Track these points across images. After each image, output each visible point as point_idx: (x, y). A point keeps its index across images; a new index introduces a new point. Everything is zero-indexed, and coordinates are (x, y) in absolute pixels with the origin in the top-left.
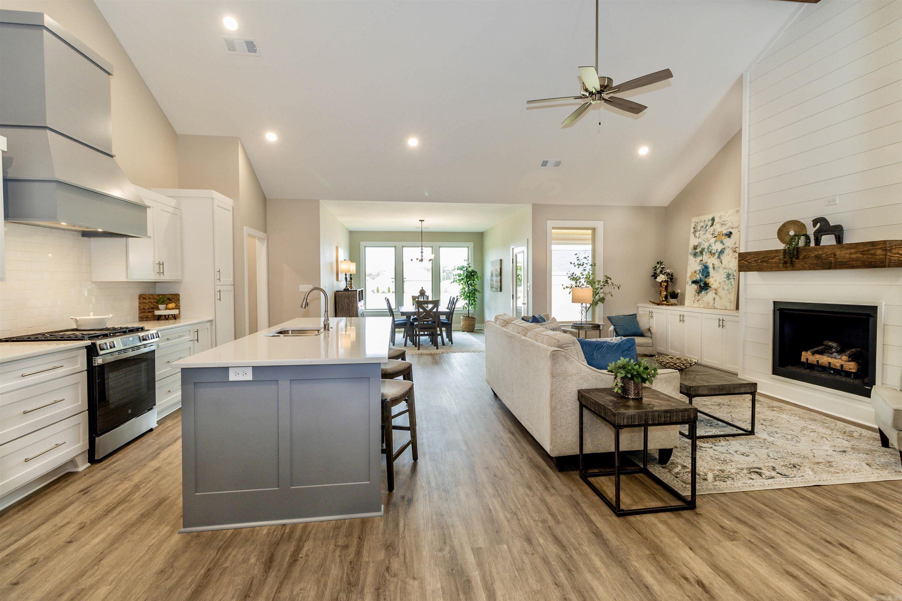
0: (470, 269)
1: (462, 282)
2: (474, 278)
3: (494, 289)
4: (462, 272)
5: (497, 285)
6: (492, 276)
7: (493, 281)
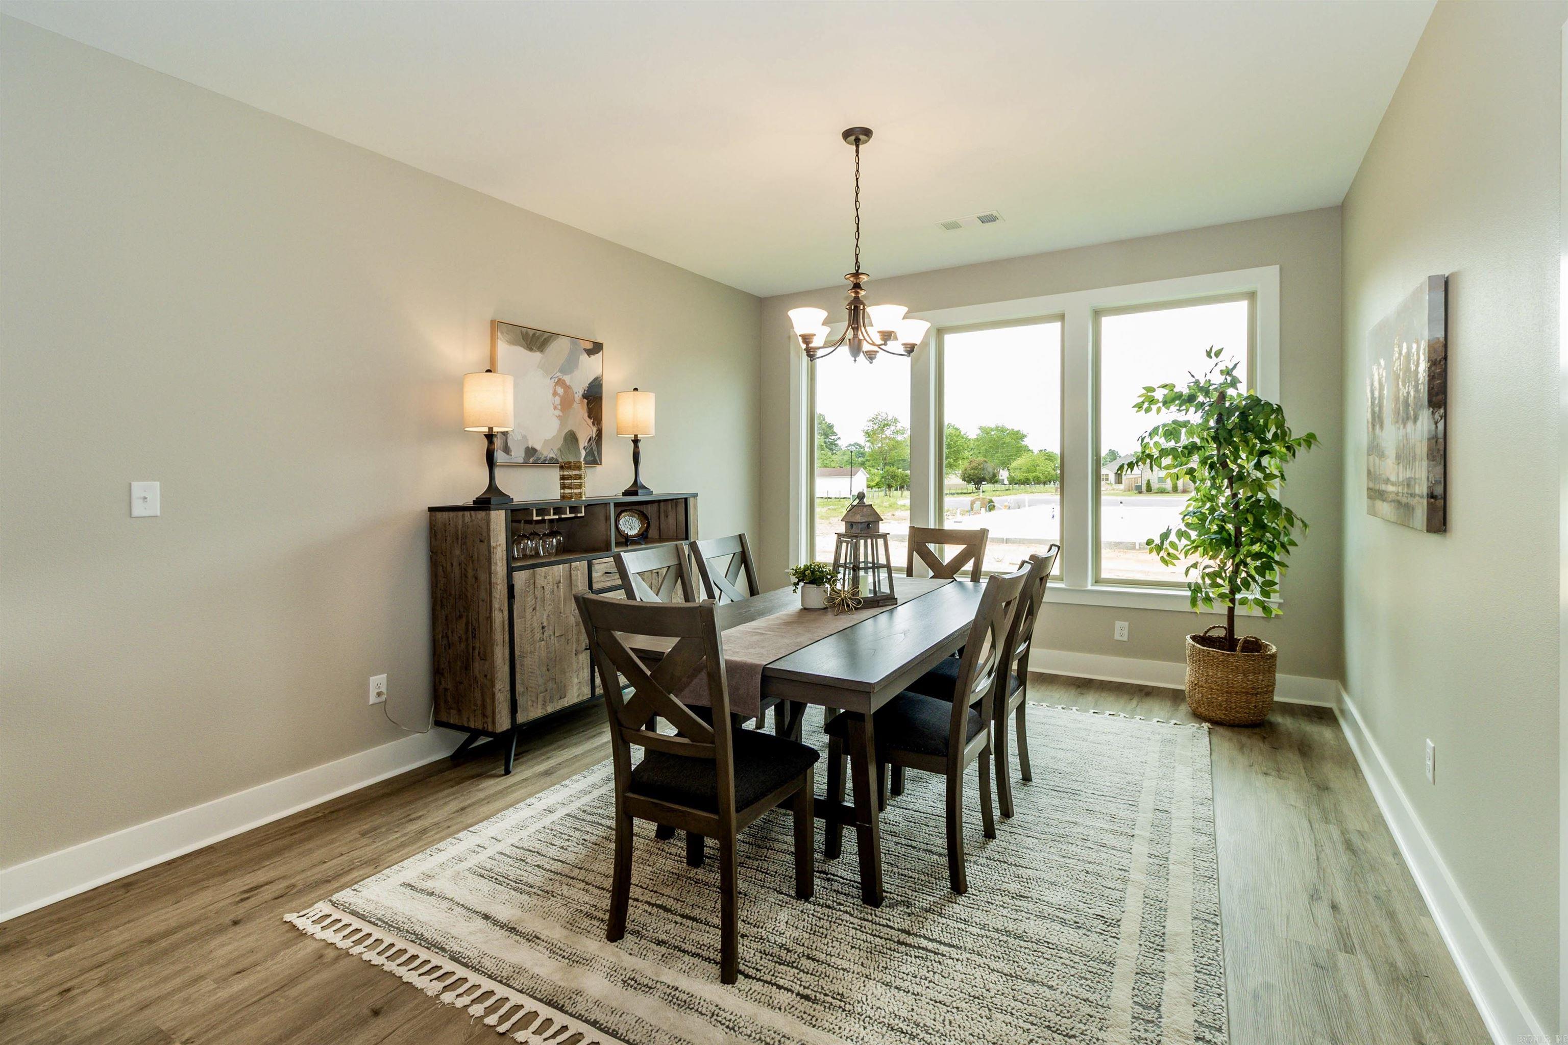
0: (1239, 393)
1: (1194, 462)
2: (1263, 441)
3: (1385, 508)
4: (1194, 417)
5: (1409, 483)
6: (1377, 419)
7: (1382, 455)
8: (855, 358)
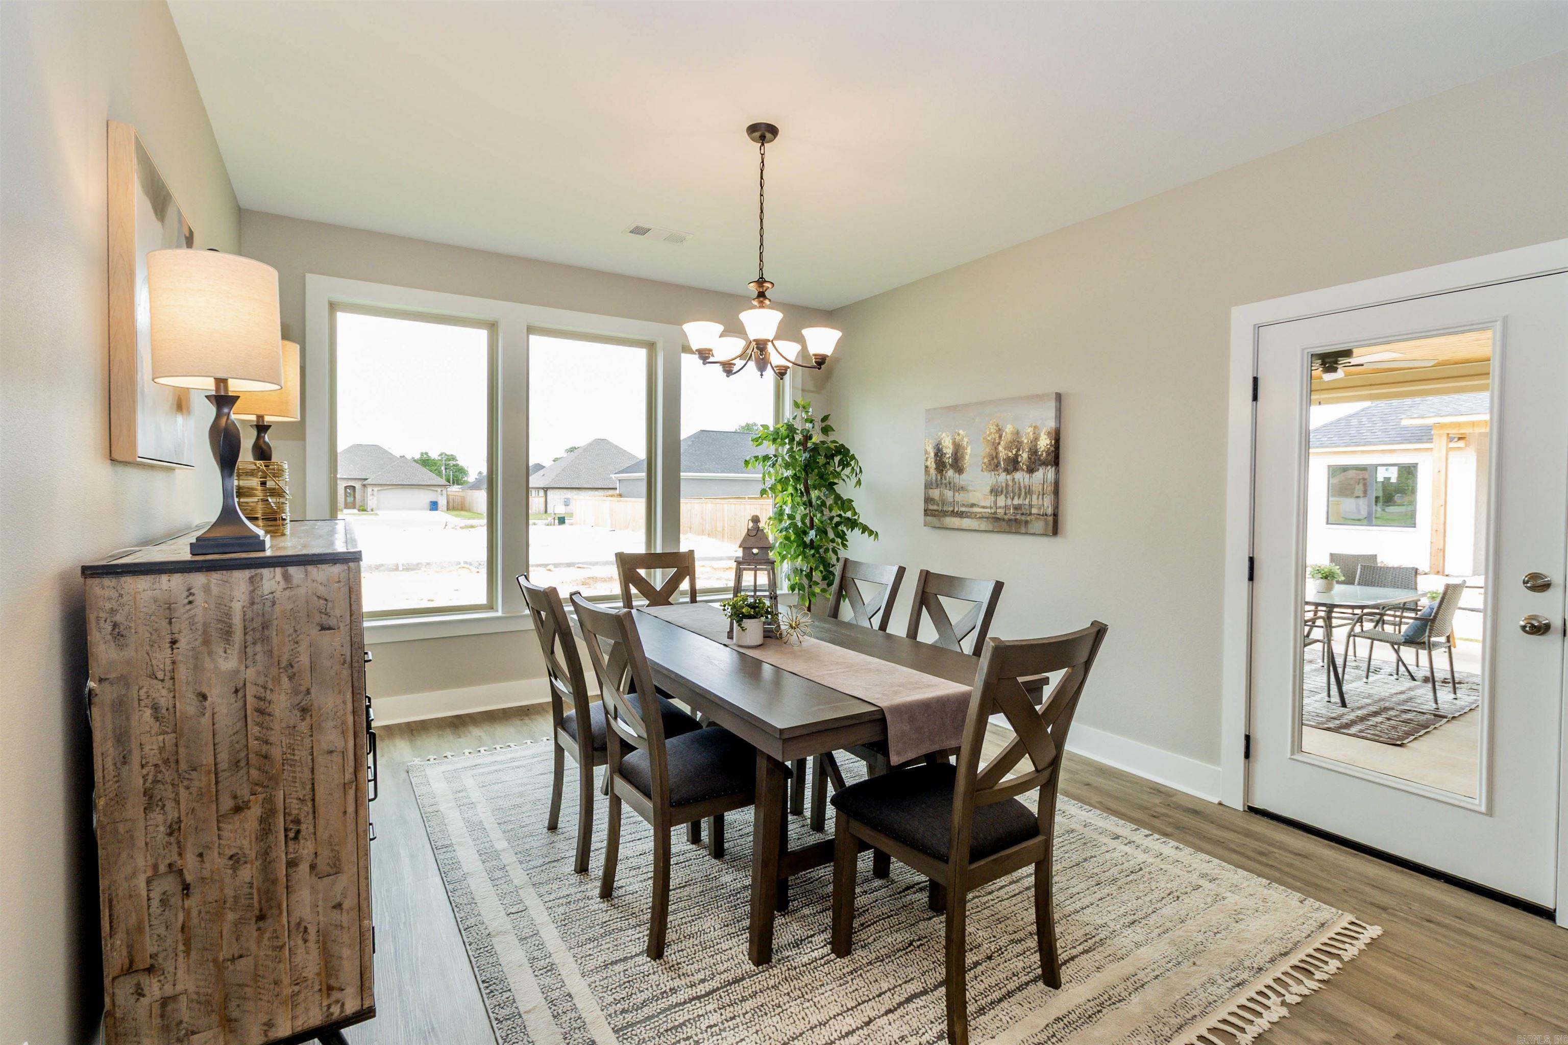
8: (762, 372)
